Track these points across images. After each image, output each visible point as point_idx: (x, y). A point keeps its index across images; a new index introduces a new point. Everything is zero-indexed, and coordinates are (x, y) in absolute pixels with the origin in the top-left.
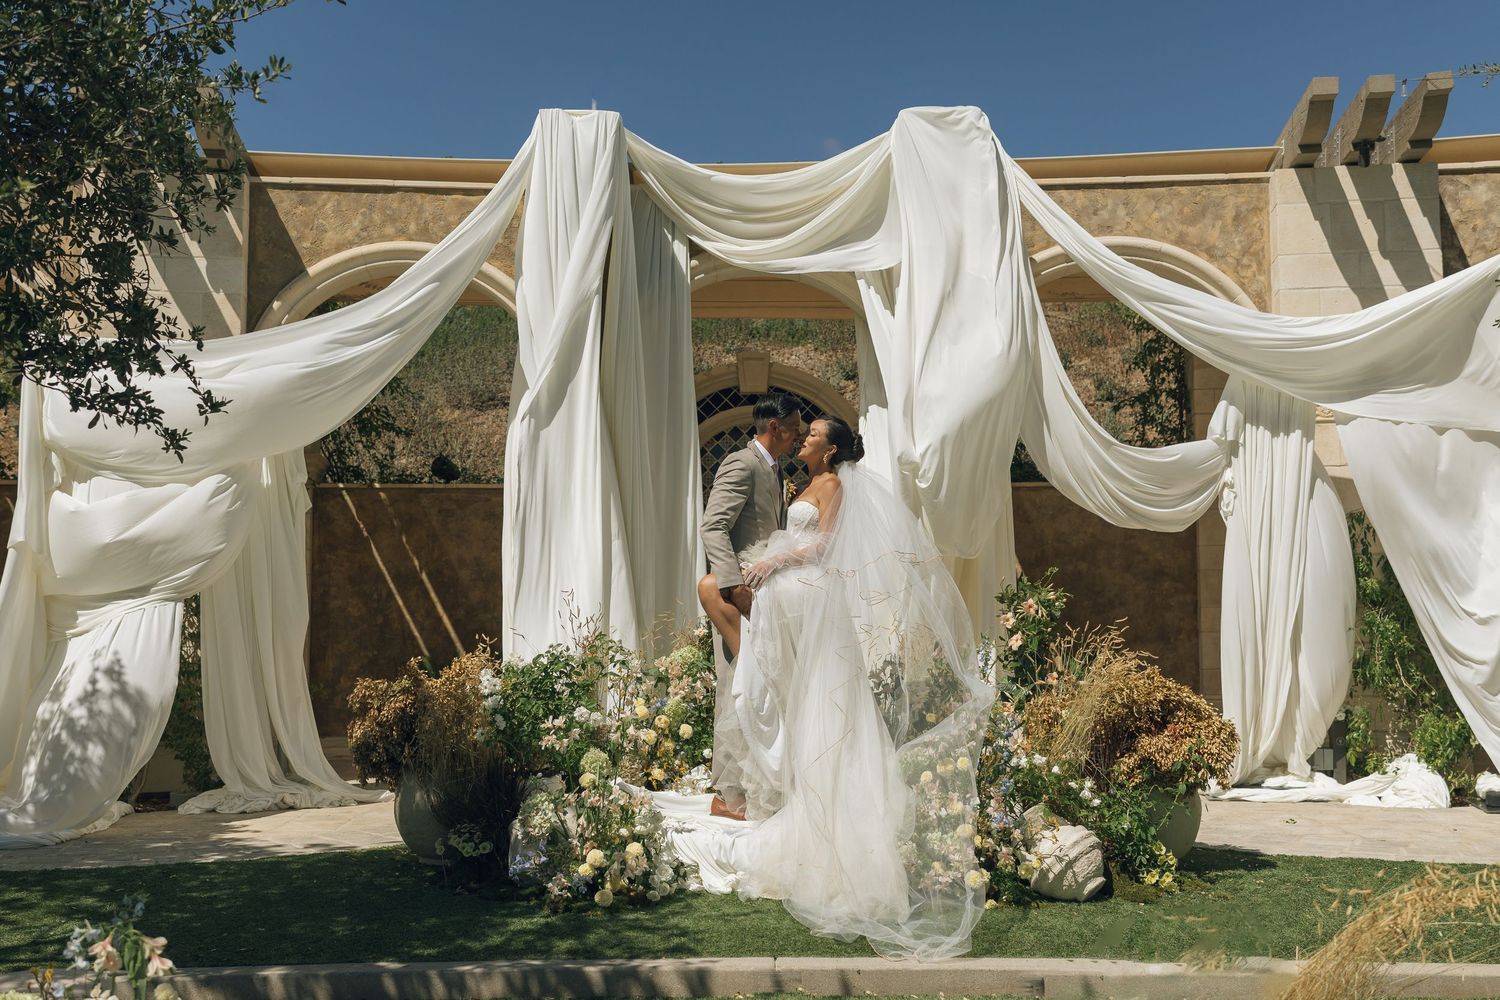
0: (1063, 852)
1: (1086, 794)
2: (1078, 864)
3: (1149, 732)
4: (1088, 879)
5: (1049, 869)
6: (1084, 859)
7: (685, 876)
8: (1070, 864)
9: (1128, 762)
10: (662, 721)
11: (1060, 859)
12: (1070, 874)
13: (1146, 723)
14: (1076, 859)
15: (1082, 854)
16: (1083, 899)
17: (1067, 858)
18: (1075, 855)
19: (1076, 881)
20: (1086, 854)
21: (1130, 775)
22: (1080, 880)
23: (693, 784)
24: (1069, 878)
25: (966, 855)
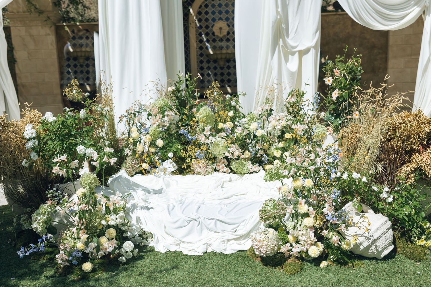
0: (370, 234)
1: (384, 195)
2: (379, 241)
3: (419, 151)
4: (385, 248)
5: (360, 244)
6: (383, 238)
7: (147, 239)
8: (374, 241)
9: (406, 169)
10: (147, 138)
11: (368, 239)
12: (373, 247)
13: (418, 146)
14: (378, 238)
15: (382, 235)
16: (380, 259)
17: (372, 238)
18: (378, 236)
19: (377, 250)
20: (384, 234)
21: (407, 177)
22: (380, 250)
23: (165, 171)
24: (373, 249)
25: (309, 238)
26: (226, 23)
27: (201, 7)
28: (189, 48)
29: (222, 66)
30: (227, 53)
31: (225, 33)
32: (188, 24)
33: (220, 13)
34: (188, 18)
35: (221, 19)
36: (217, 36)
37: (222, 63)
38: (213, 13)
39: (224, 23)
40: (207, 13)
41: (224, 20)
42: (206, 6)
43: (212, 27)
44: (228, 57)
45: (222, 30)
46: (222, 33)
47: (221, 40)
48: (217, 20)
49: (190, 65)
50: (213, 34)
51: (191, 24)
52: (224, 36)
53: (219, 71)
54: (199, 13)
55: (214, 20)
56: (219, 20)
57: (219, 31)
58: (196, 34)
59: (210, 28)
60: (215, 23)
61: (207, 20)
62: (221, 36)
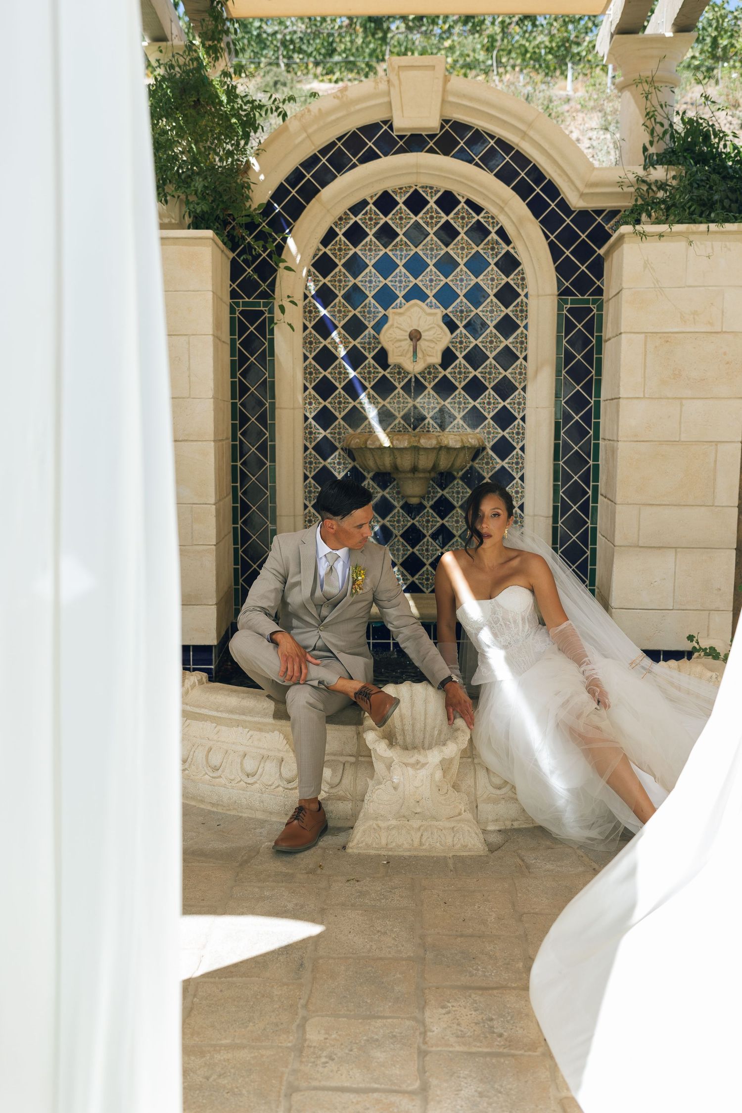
26: (440, 312)
27: (329, 237)
28: (273, 418)
29: (414, 501)
30: (441, 448)
31: (437, 359)
32: (271, 311)
33: (416, 266)
34: (272, 286)
35: (416, 294)
36: (400, 370)
37: (414, 490)
38: (386, 267)
39: (429, 310)
40: (355, 266)
41: (431, 299)
42: (356, 234)
43: (378, 327)
44: (444, 464)
45: (422, 344)
46: (420, 355)
47: (415, 386)
48: (401, 299)
49: (274, 490)
50: (382, 357)
51: (282, 309)
52: (430, 369)
53: (399, 522)
54: (323, 265)
55: (386, 297)
56: (408, 297)
57: (407, 344)
58: (306, 358)
59: (370, 331)
60: (390, 312)
61: (355, 296)
62: (414, 368)
